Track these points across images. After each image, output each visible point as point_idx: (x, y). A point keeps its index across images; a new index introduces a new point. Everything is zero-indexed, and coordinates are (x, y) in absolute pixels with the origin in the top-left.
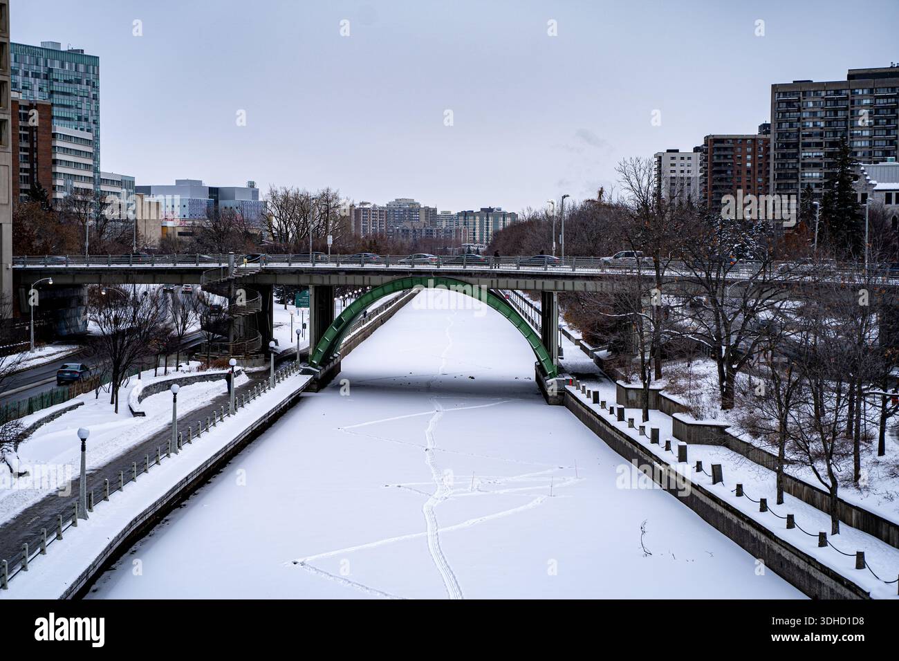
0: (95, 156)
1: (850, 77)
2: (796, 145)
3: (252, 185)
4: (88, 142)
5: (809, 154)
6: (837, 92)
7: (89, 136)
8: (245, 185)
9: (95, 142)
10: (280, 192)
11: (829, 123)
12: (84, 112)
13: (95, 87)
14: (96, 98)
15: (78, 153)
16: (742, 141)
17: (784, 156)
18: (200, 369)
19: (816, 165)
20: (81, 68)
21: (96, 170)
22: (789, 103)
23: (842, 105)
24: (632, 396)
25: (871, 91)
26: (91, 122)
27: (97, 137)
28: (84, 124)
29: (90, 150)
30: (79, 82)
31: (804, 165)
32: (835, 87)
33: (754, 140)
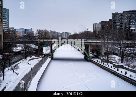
0: (8, 24)
1: (124, 12)
2: (116, 22)
3: (31, 29)
4: (7, 22)
5: (118, 24)
6: (122, 14)
7: (7, 21)
8: (30, 29)
9: (8, 22)
10: (38, 30)
11: (120, 19)
12: (6, 18)
13: (8, 14)
14: (8, 15)
15: (6, 24)
16: (106, 22)
17: (114, 24)
18: (35, 57)
19: (119, 25)
20: (6, 11)
21: (8, 26)
22: (115, 16)
23: (123, 16)
24: (104, 61)
25: (127, 14)
26: (8, 19)
27: (8, 21)
28: (6, 19)
29: (7, 23)
30: (6, 13)
31: (117, 25)
32: (121, 14)
33: (108, 21)
